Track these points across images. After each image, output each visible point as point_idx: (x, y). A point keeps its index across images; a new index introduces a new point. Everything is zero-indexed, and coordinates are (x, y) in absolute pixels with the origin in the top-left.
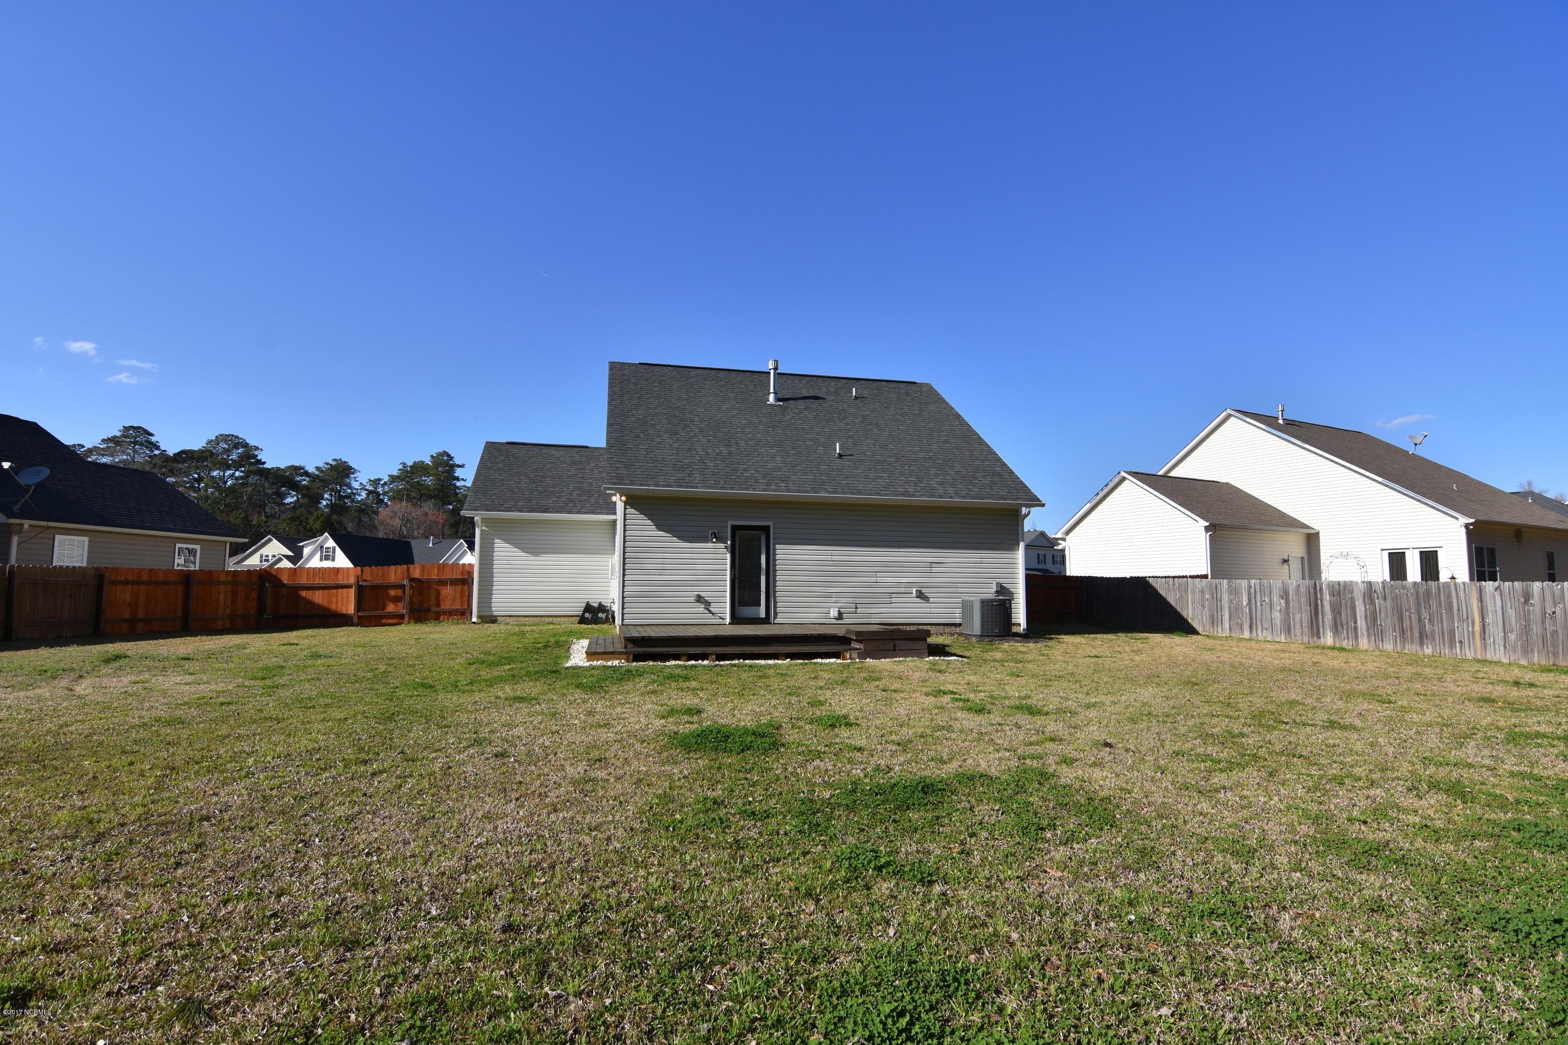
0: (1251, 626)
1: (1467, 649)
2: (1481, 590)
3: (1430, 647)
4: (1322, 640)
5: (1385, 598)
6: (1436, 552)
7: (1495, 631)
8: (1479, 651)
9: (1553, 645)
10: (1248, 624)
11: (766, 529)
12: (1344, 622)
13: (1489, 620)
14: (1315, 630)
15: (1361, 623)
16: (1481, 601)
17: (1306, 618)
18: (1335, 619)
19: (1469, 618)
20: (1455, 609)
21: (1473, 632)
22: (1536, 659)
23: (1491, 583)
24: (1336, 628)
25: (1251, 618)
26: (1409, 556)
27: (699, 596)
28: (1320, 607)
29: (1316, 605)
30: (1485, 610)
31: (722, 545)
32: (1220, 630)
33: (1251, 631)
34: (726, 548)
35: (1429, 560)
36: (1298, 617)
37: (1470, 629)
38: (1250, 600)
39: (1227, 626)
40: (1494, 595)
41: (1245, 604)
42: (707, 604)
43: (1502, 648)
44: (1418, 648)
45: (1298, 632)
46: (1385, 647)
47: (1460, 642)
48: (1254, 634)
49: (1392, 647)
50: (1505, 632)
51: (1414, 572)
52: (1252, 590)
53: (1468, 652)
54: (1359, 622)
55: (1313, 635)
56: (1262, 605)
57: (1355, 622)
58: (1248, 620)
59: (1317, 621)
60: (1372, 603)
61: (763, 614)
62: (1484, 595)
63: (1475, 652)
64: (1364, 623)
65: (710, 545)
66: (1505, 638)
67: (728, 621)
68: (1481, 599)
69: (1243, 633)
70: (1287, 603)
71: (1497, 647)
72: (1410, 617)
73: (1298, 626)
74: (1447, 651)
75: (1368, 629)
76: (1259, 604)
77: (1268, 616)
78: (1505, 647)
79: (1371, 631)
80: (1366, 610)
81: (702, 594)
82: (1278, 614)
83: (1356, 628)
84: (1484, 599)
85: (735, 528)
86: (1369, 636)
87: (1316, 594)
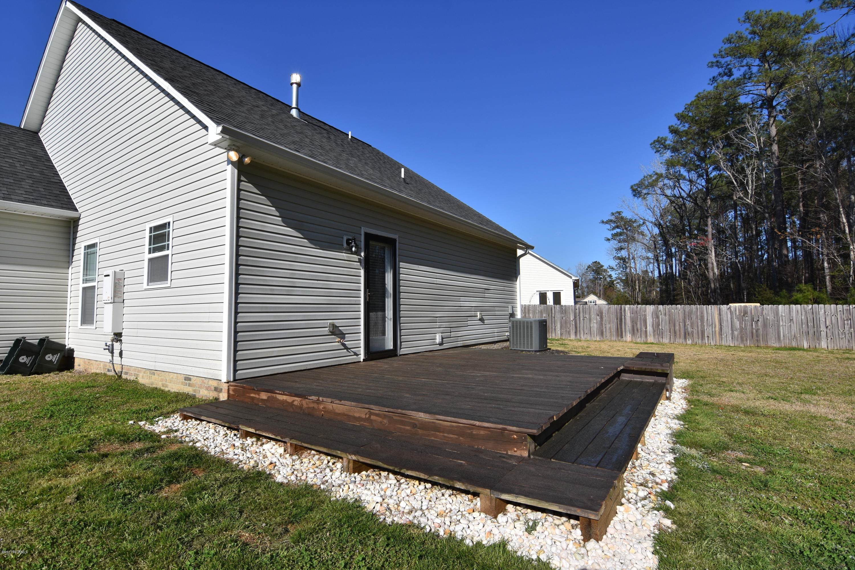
0: (576, 333)
1: (711, 340)
2: (720, 309)
3: (690, 340)
4: (624, 338)
5: (665, 315)
6: (560, 293)
7: (726, 329)
8: (718, 341)
9: (757, 336)
10: (574, 331)
11: (392, 242)
12: (639, 328)
13: (724, 324)
14: (620, 333)
15: (649, 328)
16: (720, 315)
17: (614, 327)
18: (633, 326)
19: (713, 325)
20: (706, 320)
21: (715, 331)
22: (748, 343)
23: (725, 306)
24: (634, 331)
25: (576, 328)
26: (548, 294)
27: (334, 326)
28: (623, 320)
29: (621, 319)
30: (722, 320)
31: (355, 257)
32: (553, 335)
33: (576, 335)
34: (360, 261)
35: (557, 296)
36: (608, 326)
37: (714, 330)
38: (575, 317)
39: (559, 332)
40: (727, 312)
41: (571, 319)
42: (342, 335)
43: (730, 339)
44: (683, 341)
45: (608, 334)
46: (664, 341)
47: (708, 337)
48: (578, 337)
49: (668, 341)
50: (732, 331)
51: (550, 301)
52: (577, 311)
53: (712, 342)
54: (648, 328)
55: (618, 336)
56: (584, 320)
57: (646, 328)
58: (574, 328)
59: (621, 328)
60: (658, 317)
61: (390, 345)
62: (721, 312)
63: (716, 342)
64: (651, 328)
65: (344, 255)
66: (732, 333)
67: (362, 357)
68: (720, 314)
69: (570, 336)
70: (602, 318)
71: (728, 338)
72: (679, 324)
73: (608, 331)
74: (700, 342)
75: (654, 331)
76: (582, 319)
77: (588, 326)
78: (732, 338)
79: (656, 333)
80: (653, 321)
81: (337, 323)
82: (595, 325)
83: (646, 332)
84: (721, 314)
85: (369, 237)
86: (654, 335)
87: (621, 313)
